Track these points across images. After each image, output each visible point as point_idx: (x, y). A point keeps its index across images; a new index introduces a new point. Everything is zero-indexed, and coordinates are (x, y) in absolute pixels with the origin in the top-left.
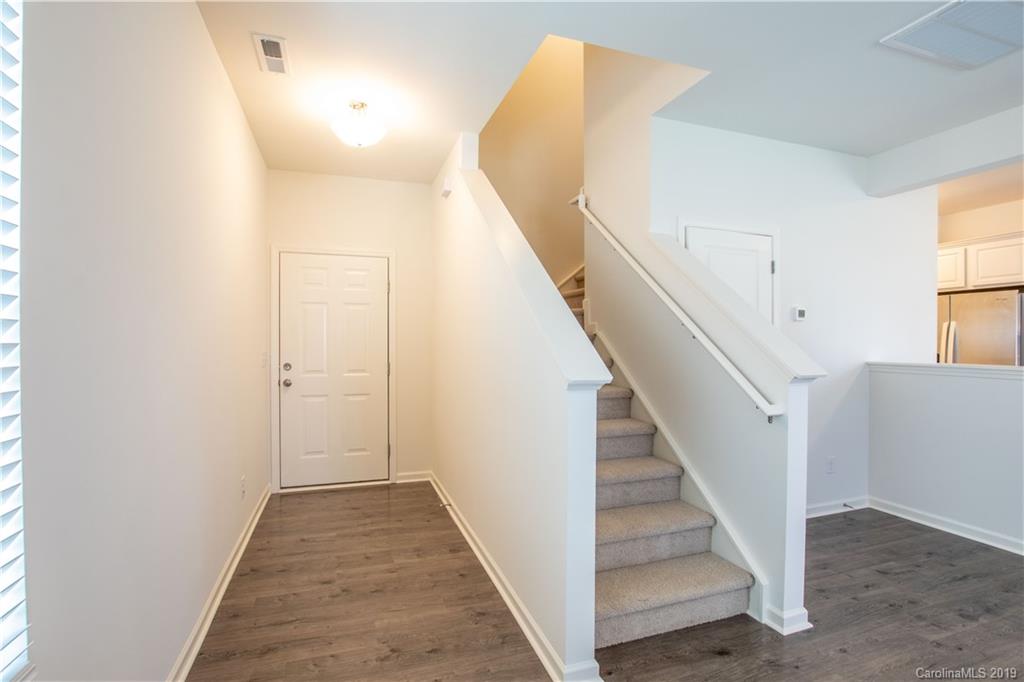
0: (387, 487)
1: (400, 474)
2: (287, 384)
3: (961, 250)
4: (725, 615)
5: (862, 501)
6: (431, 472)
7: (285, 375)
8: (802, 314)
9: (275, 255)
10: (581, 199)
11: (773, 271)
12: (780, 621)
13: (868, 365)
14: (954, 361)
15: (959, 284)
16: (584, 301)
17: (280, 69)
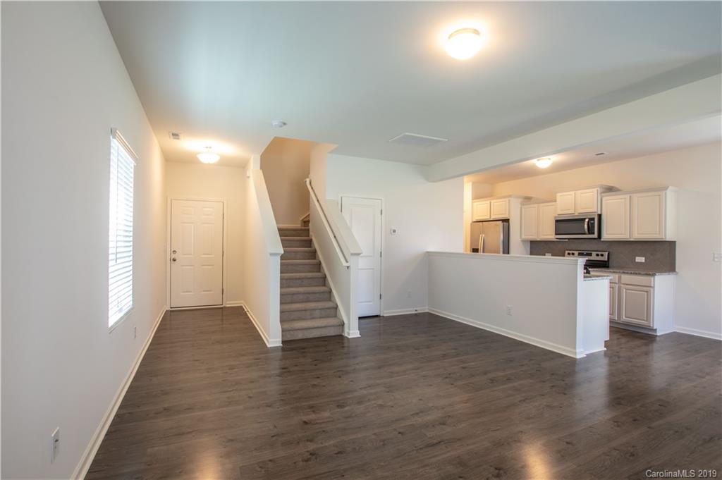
0: (222, 308)
1: (228, 302)
2: (174, 260)
3: (489, 202)
4: (333, 334)
5: (425, 309)
6: (242, 302)
7: (173, 256)
8: (394, 231)
9: (169, 202)
10: (308, 180)
11: (381, 214)
12: (349, 334)
13: (428, 252)
14: (483, 252)
15: (487, 217)
16: (310, 224)
17: (178, 139)
